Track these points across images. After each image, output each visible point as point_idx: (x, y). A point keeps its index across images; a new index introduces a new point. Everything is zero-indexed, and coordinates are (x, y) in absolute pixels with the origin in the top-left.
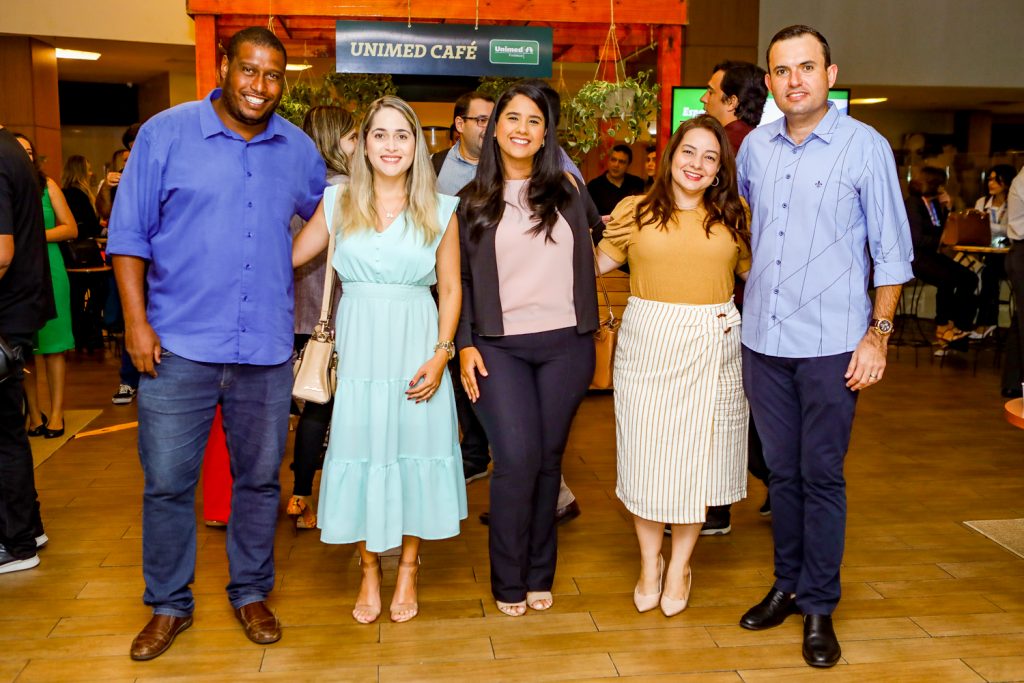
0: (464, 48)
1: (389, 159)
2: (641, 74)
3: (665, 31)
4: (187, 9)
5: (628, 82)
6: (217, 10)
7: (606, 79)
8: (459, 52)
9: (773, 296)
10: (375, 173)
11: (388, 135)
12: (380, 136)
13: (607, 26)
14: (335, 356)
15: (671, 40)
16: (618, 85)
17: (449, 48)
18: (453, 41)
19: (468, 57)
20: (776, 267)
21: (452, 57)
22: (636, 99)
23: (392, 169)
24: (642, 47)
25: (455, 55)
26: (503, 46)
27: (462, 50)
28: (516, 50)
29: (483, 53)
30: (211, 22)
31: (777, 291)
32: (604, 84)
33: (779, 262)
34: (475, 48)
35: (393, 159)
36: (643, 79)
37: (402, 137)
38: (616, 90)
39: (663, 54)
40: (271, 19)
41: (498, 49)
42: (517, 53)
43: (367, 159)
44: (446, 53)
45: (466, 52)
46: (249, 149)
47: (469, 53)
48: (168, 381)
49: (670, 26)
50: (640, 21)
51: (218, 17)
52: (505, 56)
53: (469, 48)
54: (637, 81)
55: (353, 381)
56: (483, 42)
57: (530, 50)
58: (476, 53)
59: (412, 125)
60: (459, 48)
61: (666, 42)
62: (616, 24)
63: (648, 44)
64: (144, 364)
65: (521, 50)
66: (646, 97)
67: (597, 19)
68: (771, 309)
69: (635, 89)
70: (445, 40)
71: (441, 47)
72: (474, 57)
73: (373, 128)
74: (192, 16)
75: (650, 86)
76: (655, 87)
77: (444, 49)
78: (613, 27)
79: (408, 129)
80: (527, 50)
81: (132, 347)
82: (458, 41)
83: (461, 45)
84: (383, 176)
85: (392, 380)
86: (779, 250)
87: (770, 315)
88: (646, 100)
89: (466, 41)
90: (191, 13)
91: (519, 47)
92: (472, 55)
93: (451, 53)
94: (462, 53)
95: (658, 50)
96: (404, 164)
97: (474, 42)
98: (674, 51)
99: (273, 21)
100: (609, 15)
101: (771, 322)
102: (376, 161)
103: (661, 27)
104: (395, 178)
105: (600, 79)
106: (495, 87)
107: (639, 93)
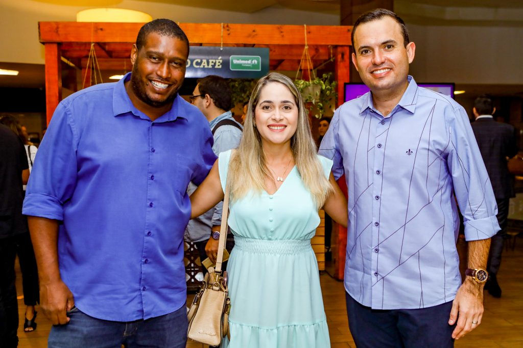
0: (214, 61)
1: (276, 128)
2: (324, 76)
3: (339, 49)
4: (40, 39)
5: (316, 81)
6: (58, 40)
7: (303, 79)
8: (211, 64)
9: (374, 255)
10: (263, 140)
11: (274, 107)
12: (267, 108)
13: (303, 46)
14: (228, 302)
15: (343, 55)
16: (311, 82)
17: (205, 61)
18: (207, 57)
19: (216, 67)
20: (375, 228)
21: (206, 67)
22: (322, 92)
23: (279, 136)
24: (325, 61)
25: (208, 65)
26: (238, 60)
27: (212, 62)
28: (246, 62)
29: (226, 64)
30: (55, 47)
31: (377, 250)
32: (302, 82)
33: (377, 224)
34: (221, 61)
35: (279, 128)
36: (326, 79)
37: (286, 108)
38: (309, 86)
39: (338, 63)
40: (92, 45)
41: (235, 62)
42: (248, 64)
43: (255, 128)
44: (203, 64)
45: (215, 64)
46: (154, 128)
47: (217, 64)
48: (75, 335)
49: (342, 46)
50: (323, 44)
51: (59, 44)
52: (240, 66)
53: (217, 61)
54: (322, 80)
55: (241, 325)
56: (226, 58)
57: (255, 62)
58: (221, 64)
59: (295, 97)
60: (211, 61)
61: (340, 56)
62: (308, 45)
63: (330, 59)
64: (58, 318)
65: (249, 62)
66: (328, 89)
67: (297, 42)
68: (374, 265)
69: (321, 85)
70: (202, 57)
71: (199, 61)
72: (220, 67)
73: (261, 101)
74: (43, 43)
75: (331, 82)
76: (334, 83)
77: (201, 62)
78: (306, 47)
79: (292, 100)
80: (253, 62)
81: (47, 303)
82: (210, 57)
83: (212, 59)
84: (271, 143)
85: (280, 325)
86: (376, 212)
87: (373, 272)
88: (328, 92)
89: (216, 57)
90: (42, 41)
91: (248, 60)
92: (219, 65)
93: (206, 64)
94: (213, 64)
95: (335, 62)
96: (288, 132)
97: (220, 58)
98: (345, 61)
99: (94, 46)
100: (304, 39)
101: (374, 279)
102: (264, 130)
103: (336, 47)
104: (282, 144)
105: (299, 79)
106: (237, 85)
107: (324, 87)
